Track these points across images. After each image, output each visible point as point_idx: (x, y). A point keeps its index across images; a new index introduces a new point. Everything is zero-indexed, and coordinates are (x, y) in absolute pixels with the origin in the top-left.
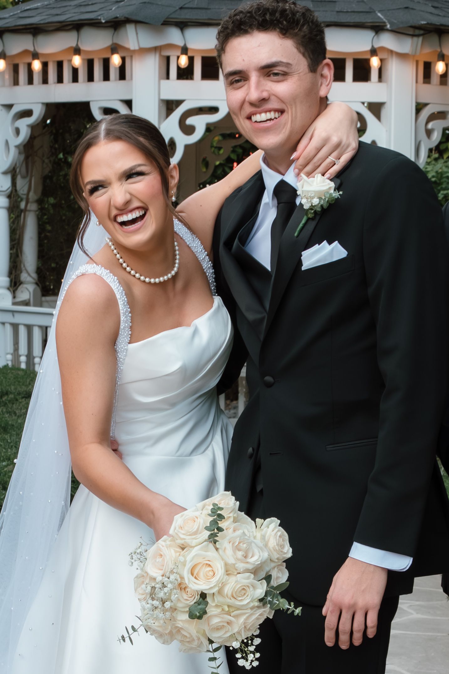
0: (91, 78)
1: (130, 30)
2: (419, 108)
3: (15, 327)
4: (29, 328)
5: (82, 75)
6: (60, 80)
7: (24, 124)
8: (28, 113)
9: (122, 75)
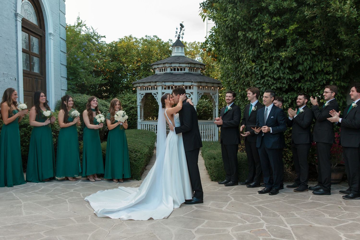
0: (152, 89)
1: (158, 83)
2: (198, 93)
3: (141, 124)
4: (143, 124)
5: (151, 89)
6: (147, 90)
7: (142, 96)
8: (143, 94)
9: (156, 89)
